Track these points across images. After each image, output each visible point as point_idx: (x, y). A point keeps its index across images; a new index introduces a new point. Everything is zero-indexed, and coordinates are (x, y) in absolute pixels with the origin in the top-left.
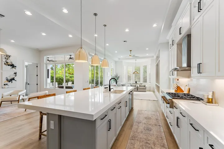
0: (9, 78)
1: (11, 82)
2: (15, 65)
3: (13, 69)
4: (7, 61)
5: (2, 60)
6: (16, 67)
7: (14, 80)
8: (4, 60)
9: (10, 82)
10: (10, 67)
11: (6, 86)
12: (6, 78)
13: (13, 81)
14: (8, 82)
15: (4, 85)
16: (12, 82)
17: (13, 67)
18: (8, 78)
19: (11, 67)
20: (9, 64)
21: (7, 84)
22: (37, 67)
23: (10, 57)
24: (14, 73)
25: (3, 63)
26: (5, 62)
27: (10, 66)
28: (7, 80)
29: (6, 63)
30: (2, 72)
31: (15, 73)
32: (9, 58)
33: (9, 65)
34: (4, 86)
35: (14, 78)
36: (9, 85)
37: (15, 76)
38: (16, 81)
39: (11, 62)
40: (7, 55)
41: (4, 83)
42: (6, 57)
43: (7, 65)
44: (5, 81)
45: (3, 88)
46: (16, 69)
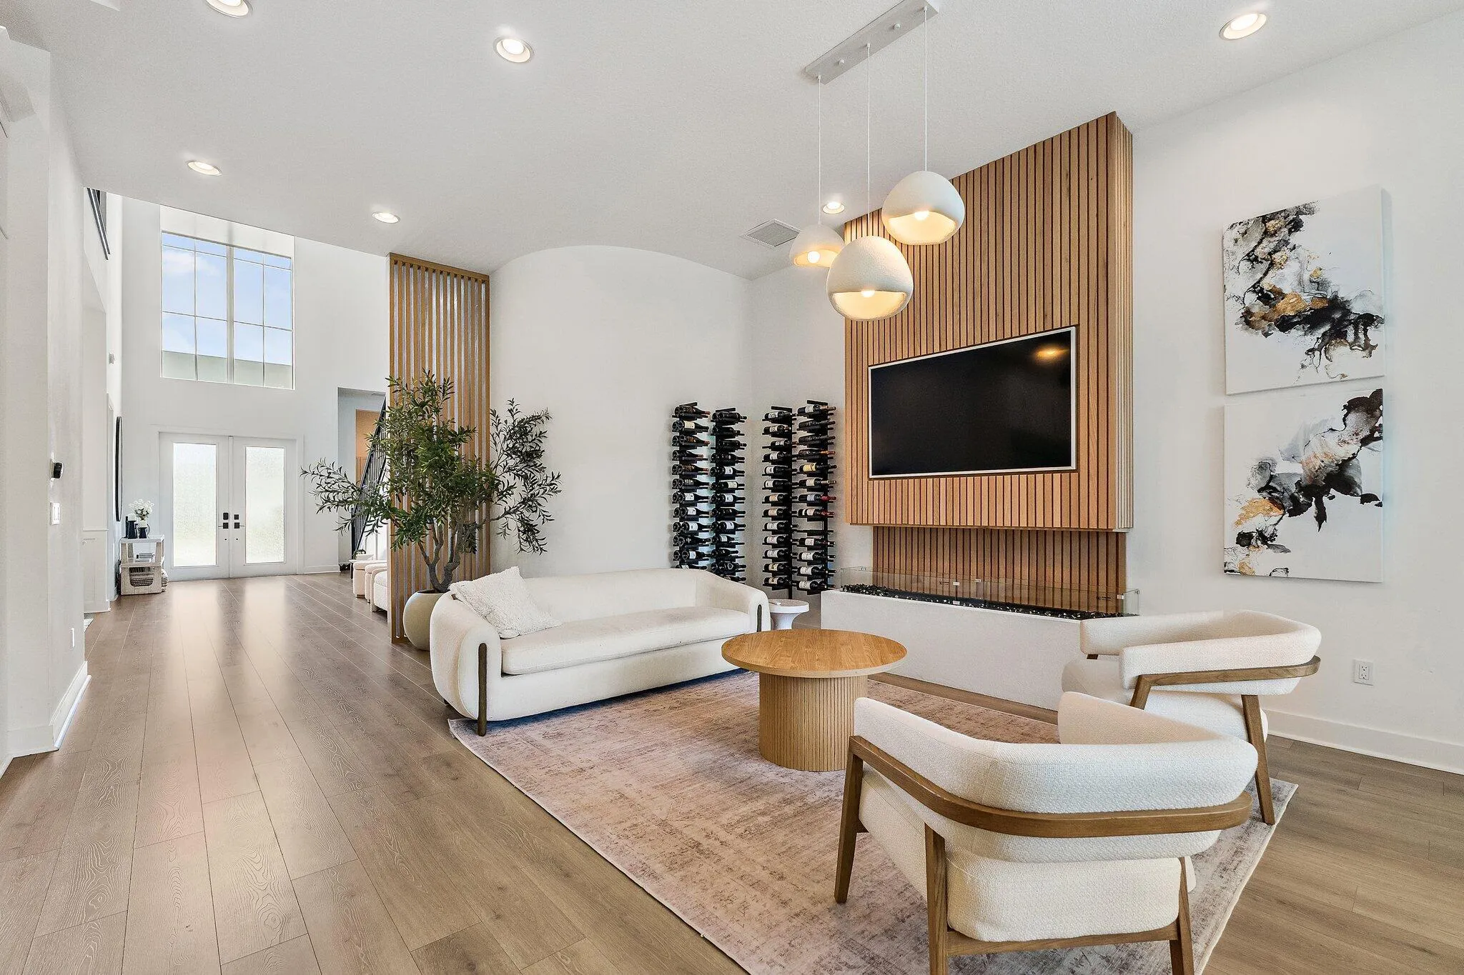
0: (1291, 471)
1: (1313, 510)
2: (1359, 308)
3: (1341, 352)
4: (1266, 284)
5: (1222, 289)
6: (1368, 320)
7: (1347, 486)
8: (1241, 282)
9: (1297, 510)
10: (1300, 340)
11: (1262, 559)
12: (1263, 467)
13: (1337, 503)
14: (1276, 513)
15: (1244, 539)
16: (1321, 517)
17: (1337, 334)
18: (1279, 469)
19: (1312, 340)
20: (1285, 308)
21: (1265, 539)
23: (1296, 226)
24: (1352, 406)
25: (1235, 311)
26: (1251, 298)
27: (1295, 333)
28: (1265, 489)
29: (1258, 308)
30: (1221, 413)
31: (1369, 406)
32: (1295, 239)
33: (1285, 324)
34: (1237, 556)
35: (1351, 472)
36: (1286, 551)
37: (1365, 442)
38: (1367, 498)
39: (1306, 277)
40: (1265, 219)
41: (1238, 523)
42: (1260, 243)
43: (1264, 324)
44: (1253, 501)
45: (1230, 567)
46: (1368, 348)
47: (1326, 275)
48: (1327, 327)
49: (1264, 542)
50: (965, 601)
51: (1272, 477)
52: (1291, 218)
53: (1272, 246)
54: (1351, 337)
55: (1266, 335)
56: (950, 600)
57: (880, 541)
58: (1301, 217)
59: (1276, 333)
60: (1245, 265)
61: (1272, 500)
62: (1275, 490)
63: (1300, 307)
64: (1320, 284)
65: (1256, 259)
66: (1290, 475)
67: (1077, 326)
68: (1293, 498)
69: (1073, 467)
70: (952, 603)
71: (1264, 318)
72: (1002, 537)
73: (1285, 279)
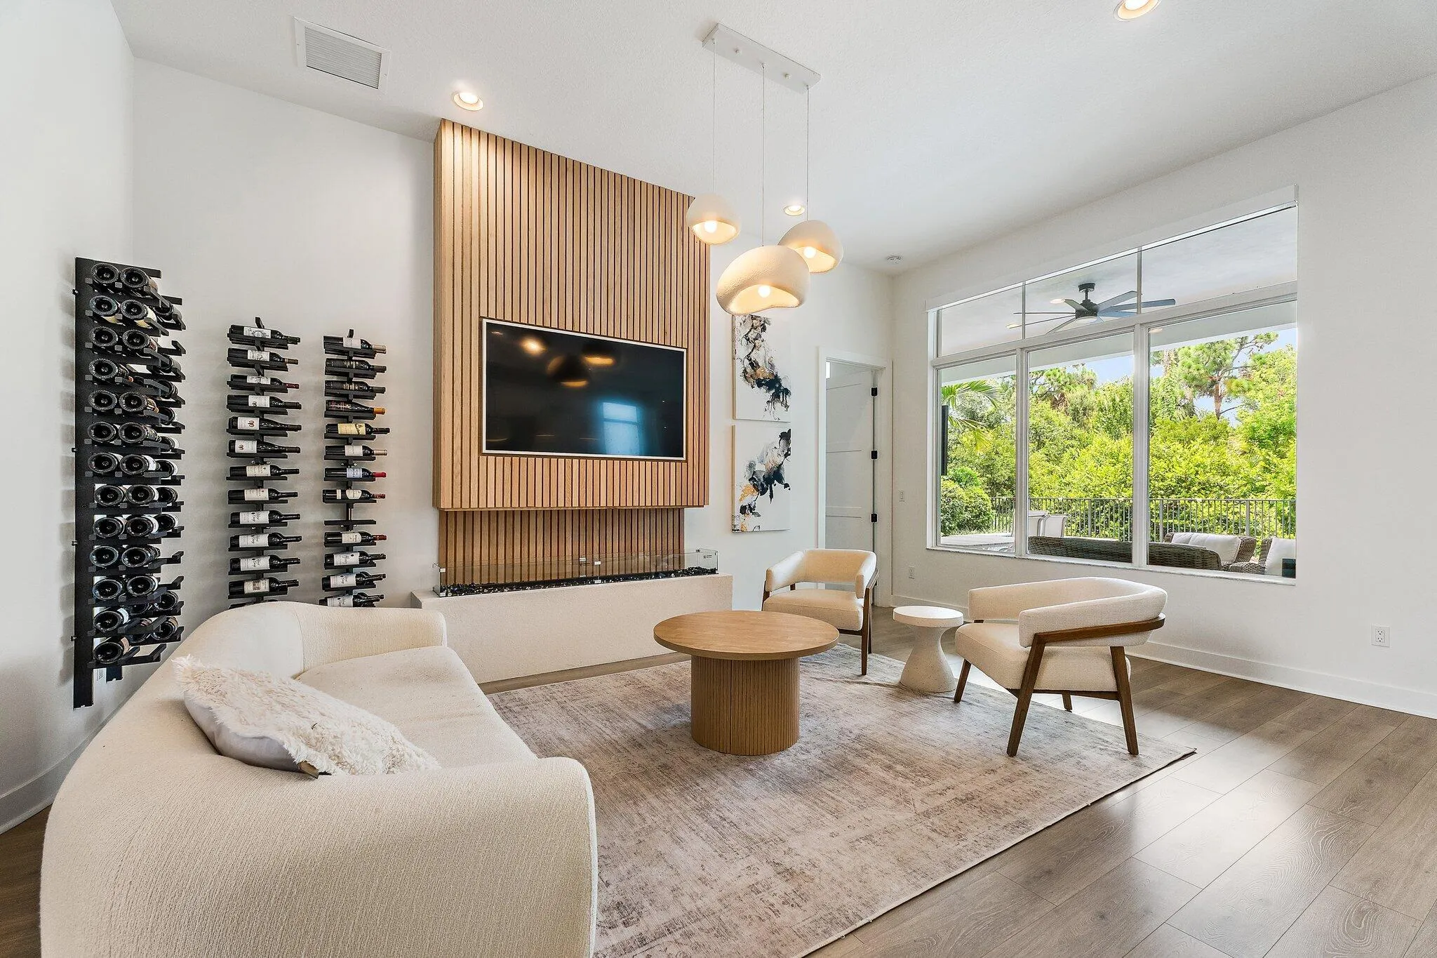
0: (761, 469)
1: (769, 491)
2: (784, 384)
3: (778, 405)
4: (753, 356)
5: (734, 352)
6: (787, 392)
7: (780, 480)
8: (742, 351)
9: (763, 491)
10: (764, 395)
11: (750, 521)
12: (751, 466)
13: (777, 487)
14: (756, 494)
15: (743, 510)
16: (771, 496)
17: (777, 395)
18: (757, 468)
19: (769, 396)
20: (760, 373)
21: (751, 509)
22: (874, 392)
23: (764, 329)
24: (782, 435)
25: (739, 371)
26: (747, 362)
27: (763, 389)
28: (752, 479)
29: (749, 370)
30: (733, 428)
31: (786, 436)
32: (763, 334)
33: (760, 383)
34: (740, 520)
35: (782, 471)
36: (759, 516)
37: (787, 455)
38: (787, 486)
39: (767, 360)
40: (753, 318)
41: (741, 500)
42: (750, 331)
43: (752, 380)
44: (747, 486)
45: (737, 528)
46: (787, 406)
47: (774, 362)
48: (774, 391)
49: (751, 512)
50: (606, 579)
51: (754, 472)
52: (762, 322)
53: (755, 335)
54: (781, 399)
55: (753, 387)
56: (589, 580)
57: (451, 529)
58: (766, 324)
59: (756, 386)
60: (744, 340)
61: (754, 485)
62: (756, 481)
63: (765, 375)
64: (772, 366)
65: (748, 339)
66: (761, 471)
67: (687, 349)
68: (762, 485)
69: (684, 459)
70: (593, 583)
71: (751, 376)
72: (596, 517)
73: (758, 356)
